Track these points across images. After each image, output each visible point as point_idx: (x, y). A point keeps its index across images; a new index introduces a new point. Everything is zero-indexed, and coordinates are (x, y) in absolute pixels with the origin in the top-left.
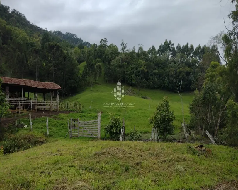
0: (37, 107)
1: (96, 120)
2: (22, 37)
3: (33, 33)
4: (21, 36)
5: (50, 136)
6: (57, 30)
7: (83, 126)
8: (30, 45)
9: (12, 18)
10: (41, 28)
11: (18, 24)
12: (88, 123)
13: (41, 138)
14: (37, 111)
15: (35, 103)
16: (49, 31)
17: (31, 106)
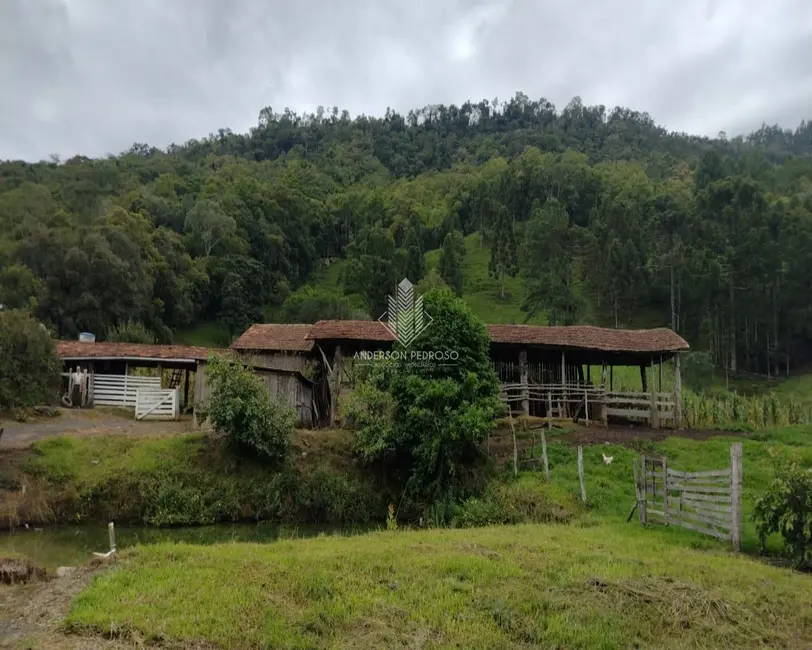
0: (605, 412)
1: (725, 472)
2: (630, 187)
3: (675, 163)
4: (628, 185)
5: (590, 507)
6: (764, 125)
7: (681, 487)
8: (652, 208)
9: (610, 138)
10: (702, 136)
11: (628, 150)
12: (694, 481)
13: (562, 508)
14: (606, 423)
15: (595, 398)
16: (733, 140)
17: (583, 408)
